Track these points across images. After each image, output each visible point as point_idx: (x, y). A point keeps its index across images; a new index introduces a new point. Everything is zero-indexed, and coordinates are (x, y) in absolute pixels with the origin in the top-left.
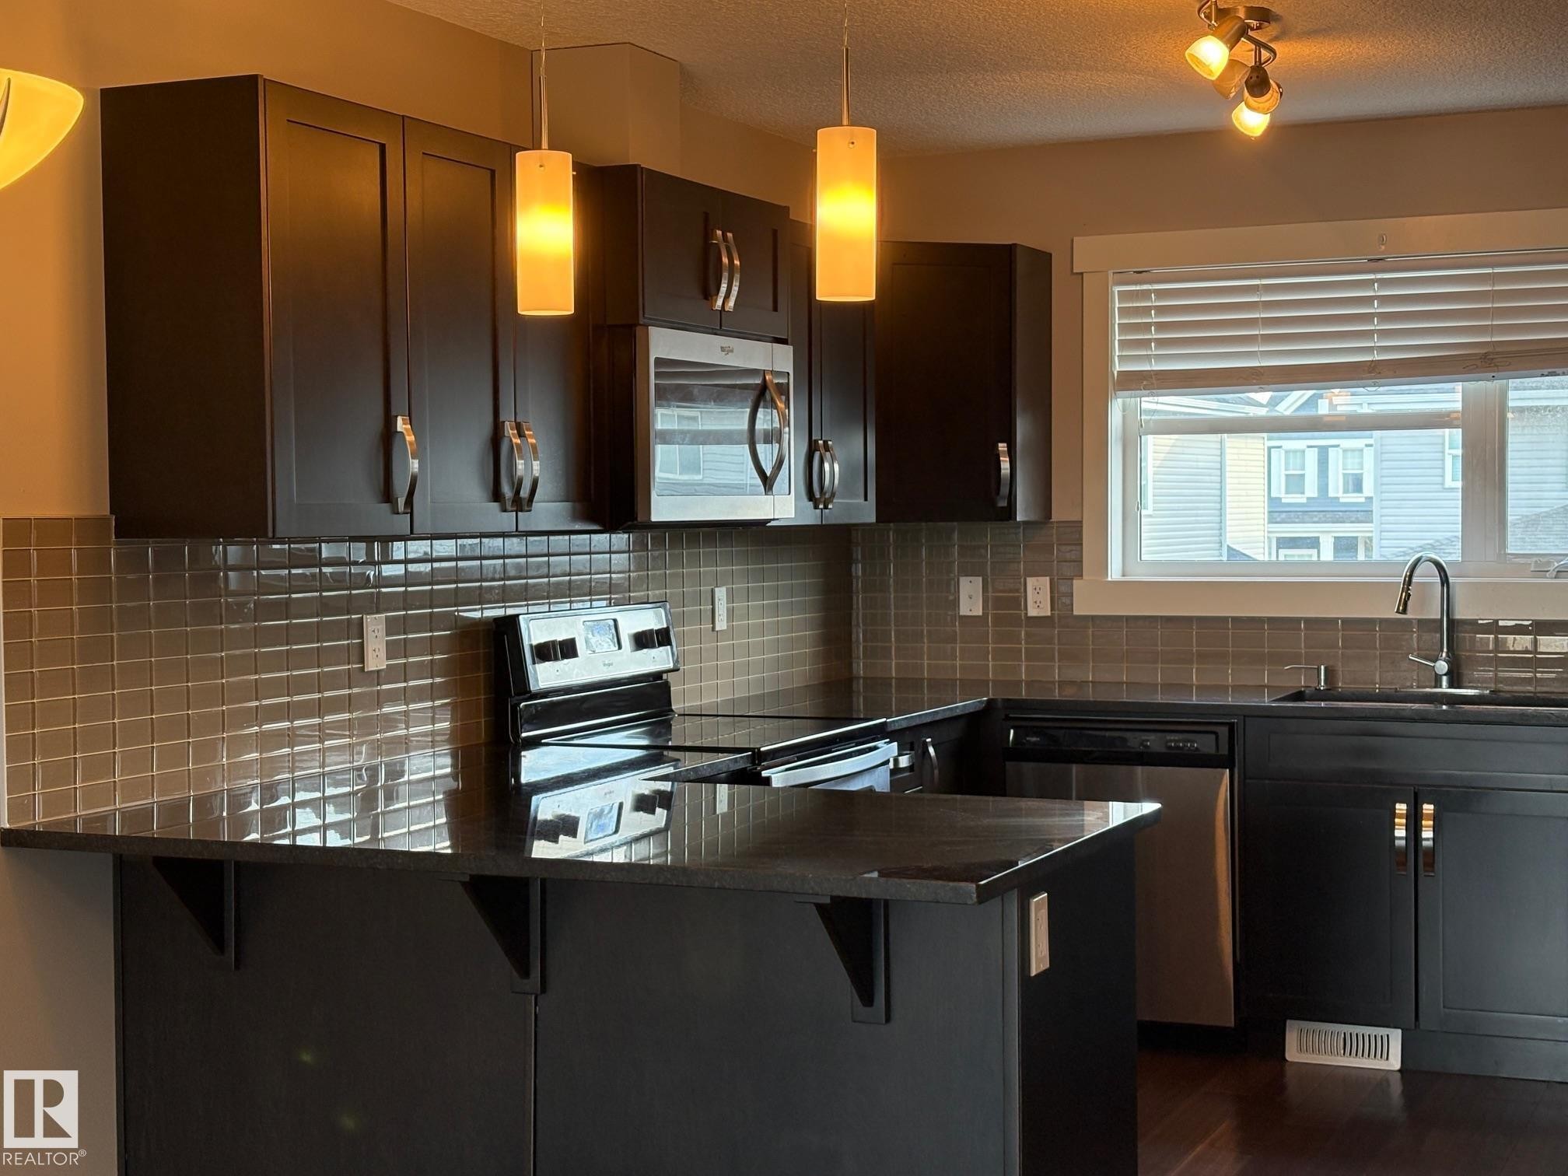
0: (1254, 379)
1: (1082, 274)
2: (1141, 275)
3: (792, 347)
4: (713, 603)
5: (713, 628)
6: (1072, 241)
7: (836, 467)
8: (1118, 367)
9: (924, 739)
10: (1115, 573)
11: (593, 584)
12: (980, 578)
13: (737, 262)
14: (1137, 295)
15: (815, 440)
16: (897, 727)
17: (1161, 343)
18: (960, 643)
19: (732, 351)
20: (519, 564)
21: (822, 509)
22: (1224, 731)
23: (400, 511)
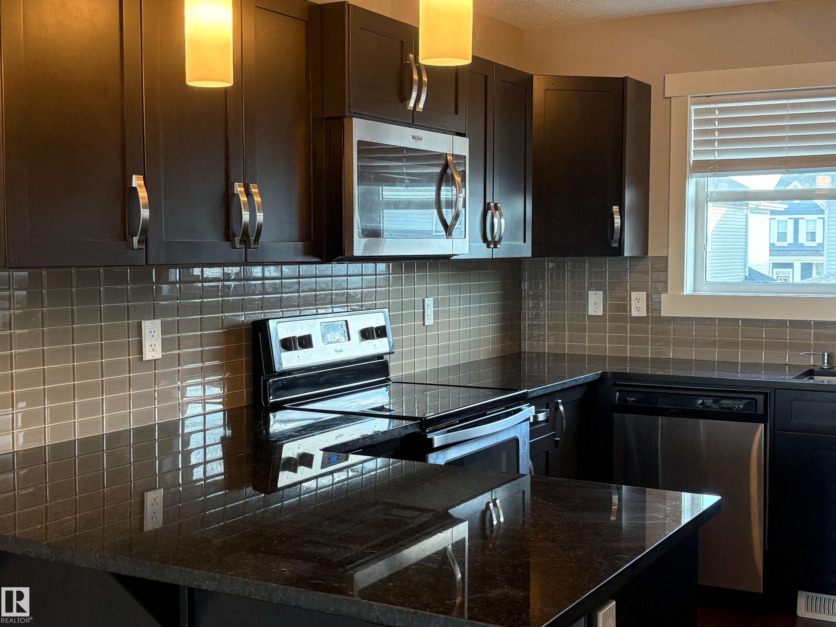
0: (783, 165)
1: (670, 98)
2: (708, 98)
3: (468, 139)
4: (424, 308)
5: (424, 324)
6: (665, 76)
7: (503, 221)
8: (693, 158)
9: (556, 400)
10: (688, 289)
11: (334, 297)
12: (602, 292)
13: (425, 79)
14: (706, 111)
15: (488, 203)
16: (535, 394)
17: (722, 142)
18: (589, 332)
19: (421, 139)
20: (275, 283)
21: (493, 248)
22: (760, 398)
23: (135, 247)
